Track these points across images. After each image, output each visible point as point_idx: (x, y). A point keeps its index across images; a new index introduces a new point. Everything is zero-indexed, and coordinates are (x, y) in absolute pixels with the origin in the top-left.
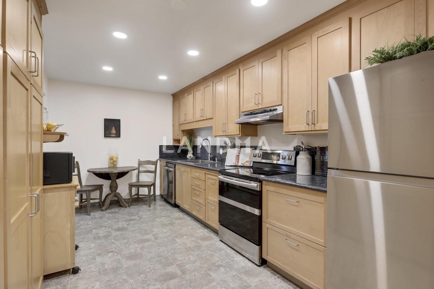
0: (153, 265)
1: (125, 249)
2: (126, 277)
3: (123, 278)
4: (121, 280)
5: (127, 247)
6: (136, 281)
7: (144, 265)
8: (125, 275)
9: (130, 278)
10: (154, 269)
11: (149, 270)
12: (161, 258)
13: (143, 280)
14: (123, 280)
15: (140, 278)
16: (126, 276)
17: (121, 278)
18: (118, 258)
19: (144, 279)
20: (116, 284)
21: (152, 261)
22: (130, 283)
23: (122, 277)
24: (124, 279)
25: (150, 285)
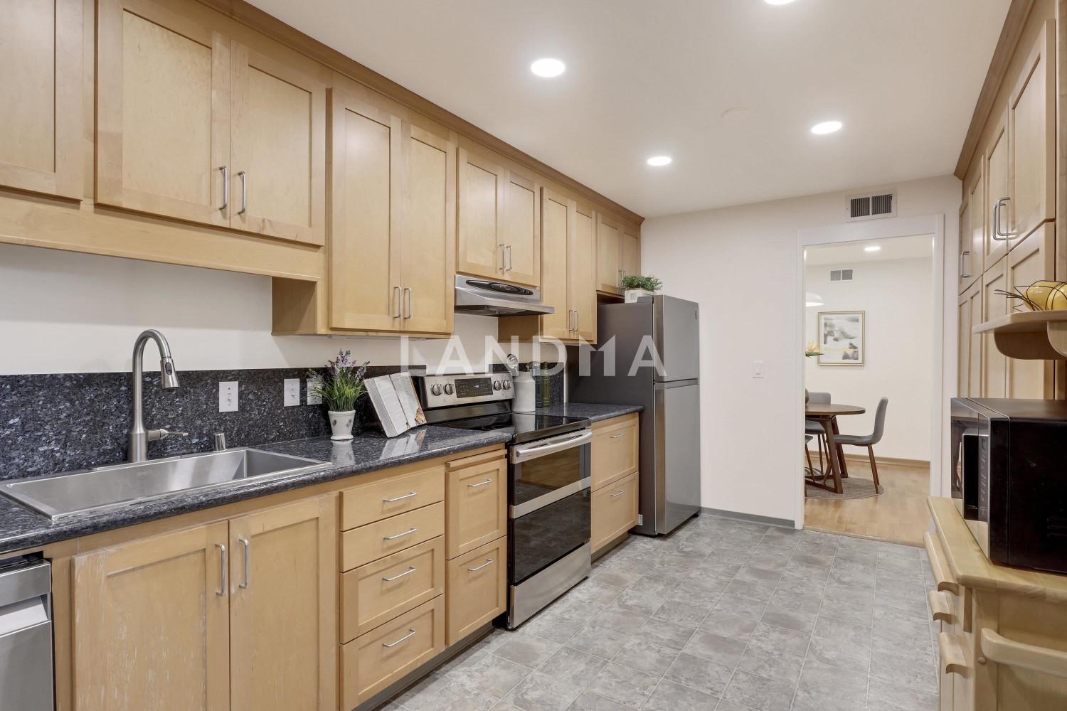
0: (720, 679)
1: (788, 649)
2: (799, 693)
3: (806, 694)
4: (814, 694)
5: (779, 650)
6: (785, 673)
7: (738, 693)
8: (799, 698)
9: (791, 686)
10: (729, 671)
11: (741, 676)
12: (683, 682)
13: (771, 666)
14: (809, 693)
15: (772, 673)
16: (797, 695)
17: (812, 698)
18: (817, 638)
19: (767, 666)
20: (828, 694)
21: (711, 689)
22: (798, 676)
23: (808, 700)
24: (805, 691)
25: (767, 652)
